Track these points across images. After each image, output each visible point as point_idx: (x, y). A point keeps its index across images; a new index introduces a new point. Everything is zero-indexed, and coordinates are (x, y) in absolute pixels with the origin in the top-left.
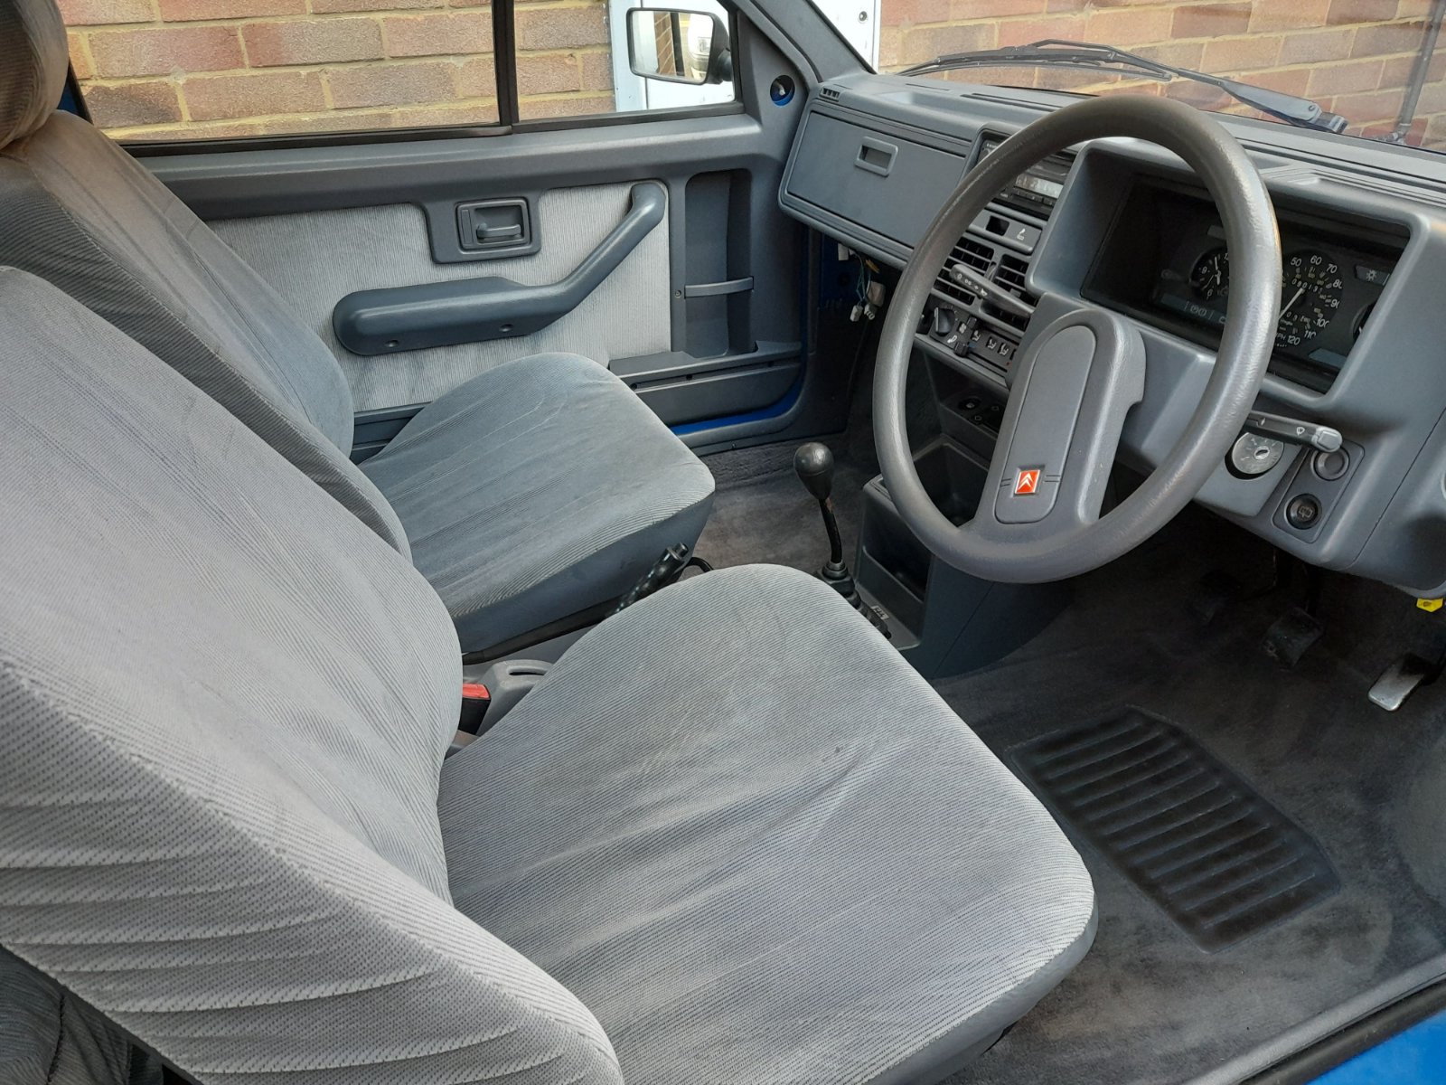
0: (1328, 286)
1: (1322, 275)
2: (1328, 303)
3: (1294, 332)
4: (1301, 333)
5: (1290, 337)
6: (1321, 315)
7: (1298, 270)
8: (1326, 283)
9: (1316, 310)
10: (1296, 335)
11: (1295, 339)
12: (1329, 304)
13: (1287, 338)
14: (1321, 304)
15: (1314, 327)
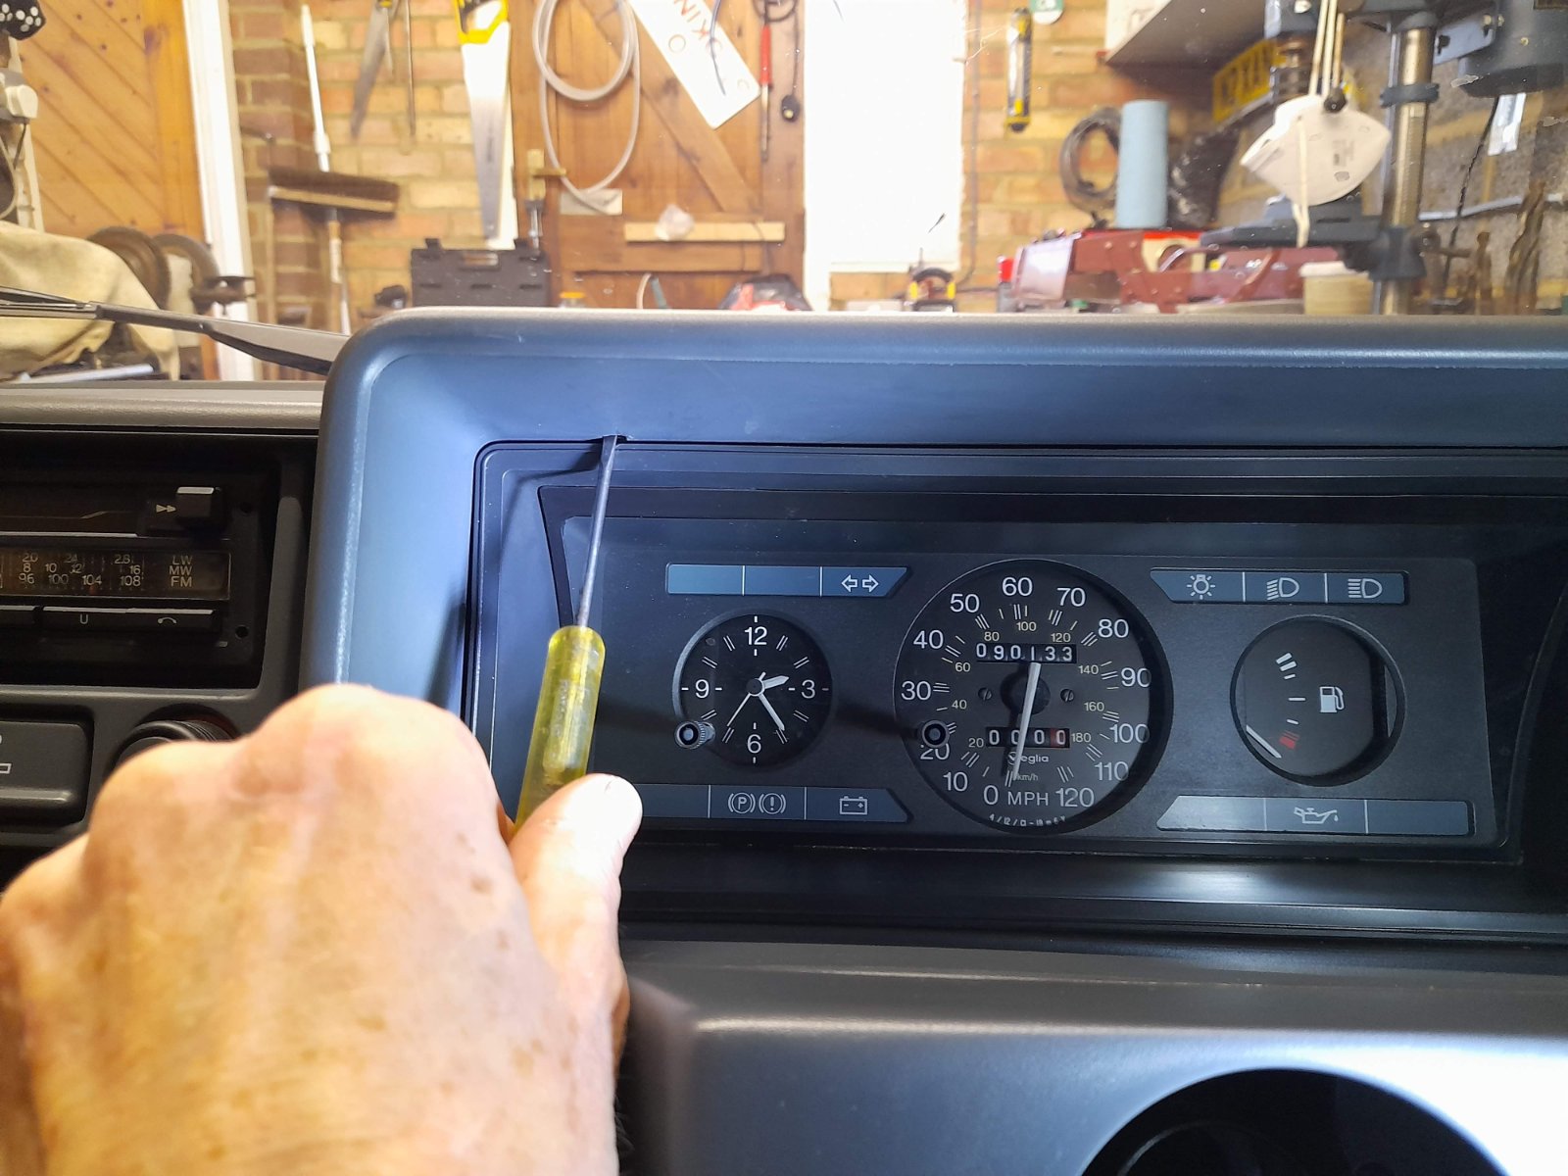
0: (1088, 640)
1: (1055, 617)
2: (1111, 682)
4: (1085, 776)
7: (981, 622)
9: (1089, 706)
10: (1077, 782)
11: (1078, 794)
12: (1118, 680)
13: (1054, 798)
14: (1094, 688)
15: (1110, 751)
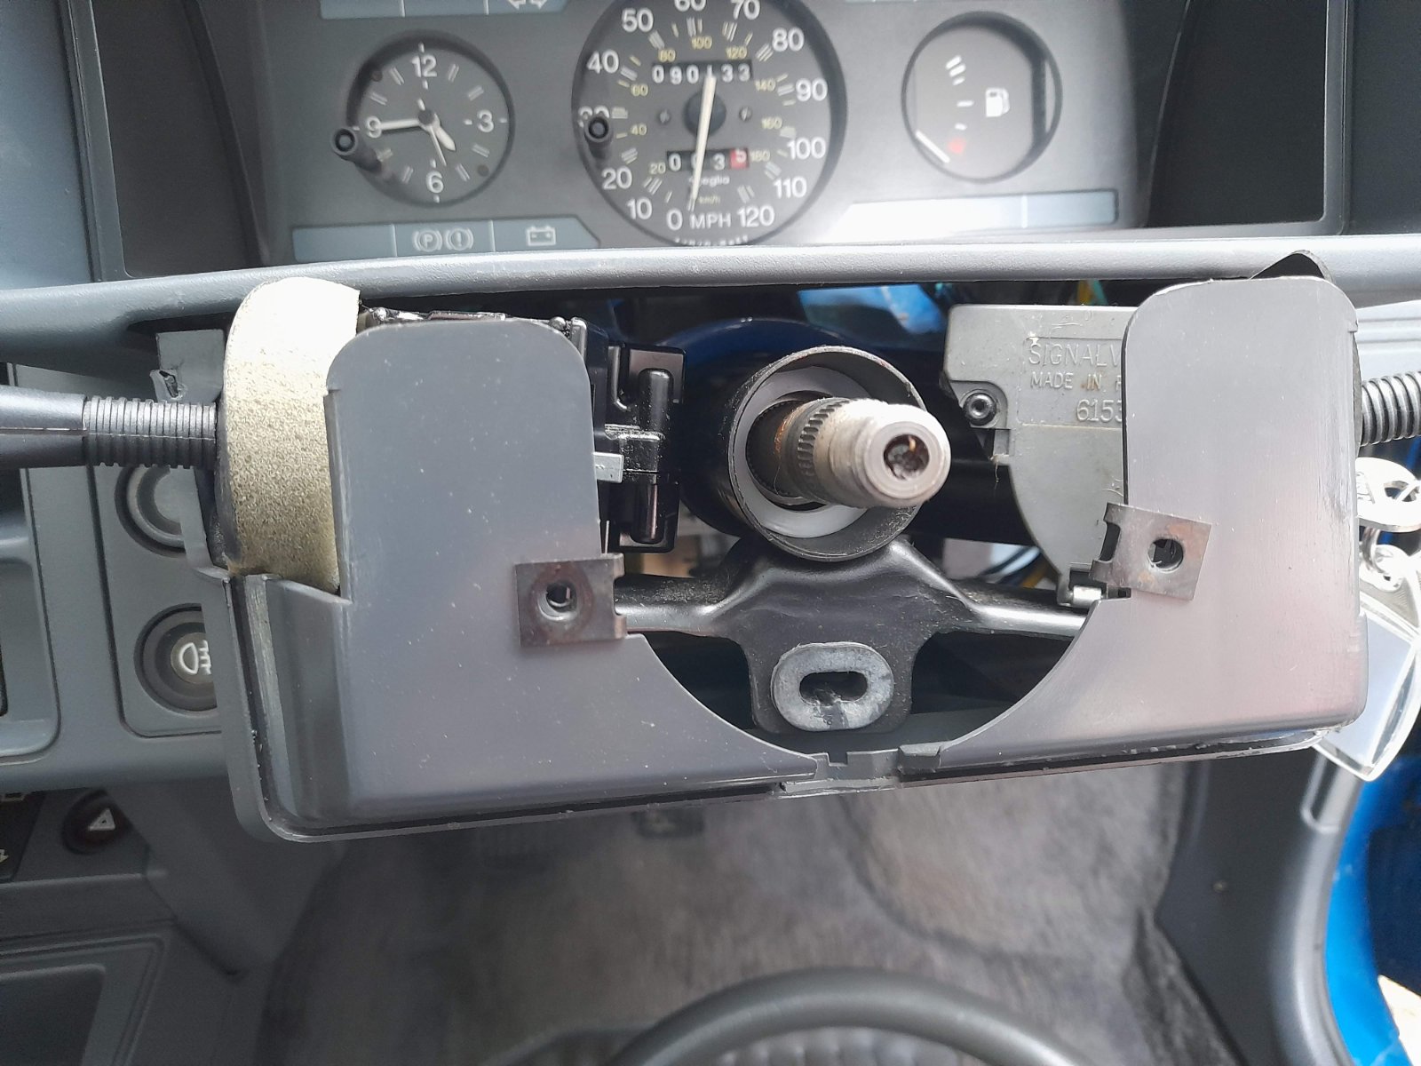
0: (763, 54)
1: (729, 32)
2: (787, 97)
3: (745, 198)
4: (764, 193)
5: (742, 212)
6: (788, 131)
7: (656, 40)
8: (754, 47)
9: (766, 123)
10: (757, 201)
11: (758, 213)
12: (794, 95)
13: (736, 220)
14: (771, 104)
15: (790, 168)
